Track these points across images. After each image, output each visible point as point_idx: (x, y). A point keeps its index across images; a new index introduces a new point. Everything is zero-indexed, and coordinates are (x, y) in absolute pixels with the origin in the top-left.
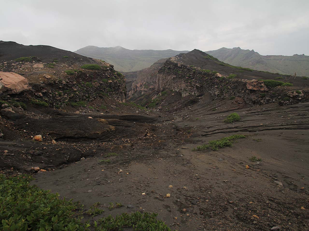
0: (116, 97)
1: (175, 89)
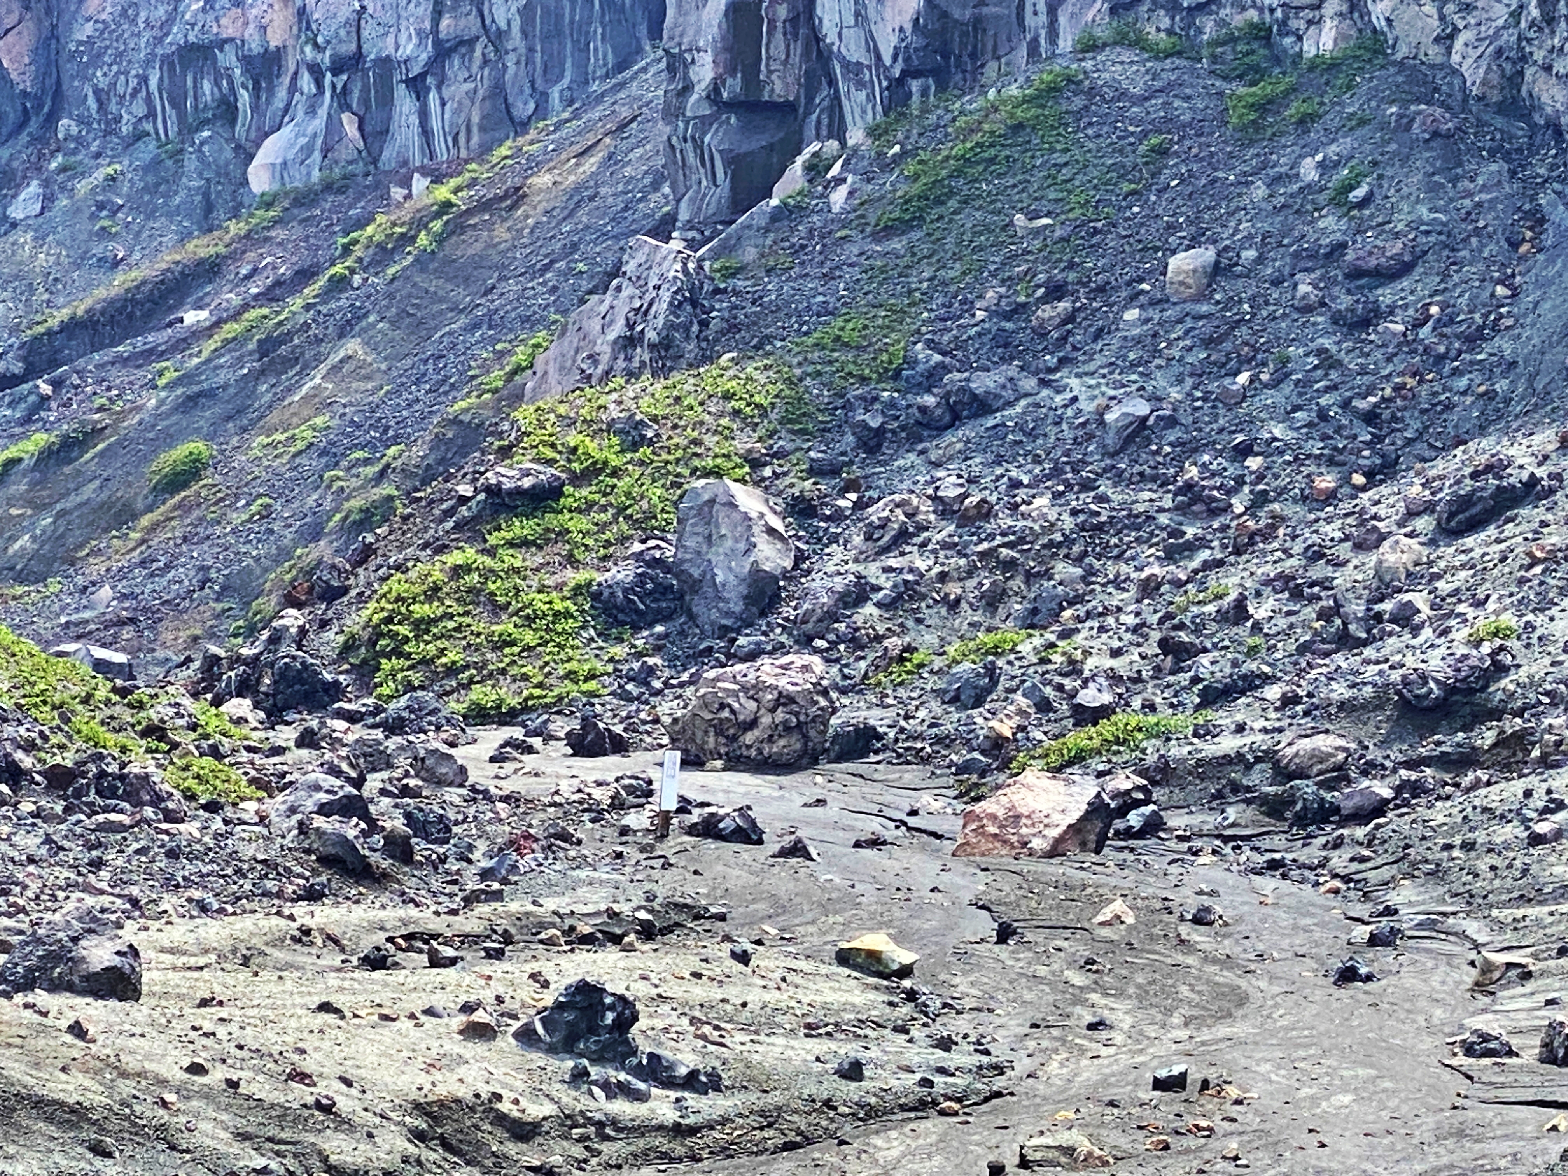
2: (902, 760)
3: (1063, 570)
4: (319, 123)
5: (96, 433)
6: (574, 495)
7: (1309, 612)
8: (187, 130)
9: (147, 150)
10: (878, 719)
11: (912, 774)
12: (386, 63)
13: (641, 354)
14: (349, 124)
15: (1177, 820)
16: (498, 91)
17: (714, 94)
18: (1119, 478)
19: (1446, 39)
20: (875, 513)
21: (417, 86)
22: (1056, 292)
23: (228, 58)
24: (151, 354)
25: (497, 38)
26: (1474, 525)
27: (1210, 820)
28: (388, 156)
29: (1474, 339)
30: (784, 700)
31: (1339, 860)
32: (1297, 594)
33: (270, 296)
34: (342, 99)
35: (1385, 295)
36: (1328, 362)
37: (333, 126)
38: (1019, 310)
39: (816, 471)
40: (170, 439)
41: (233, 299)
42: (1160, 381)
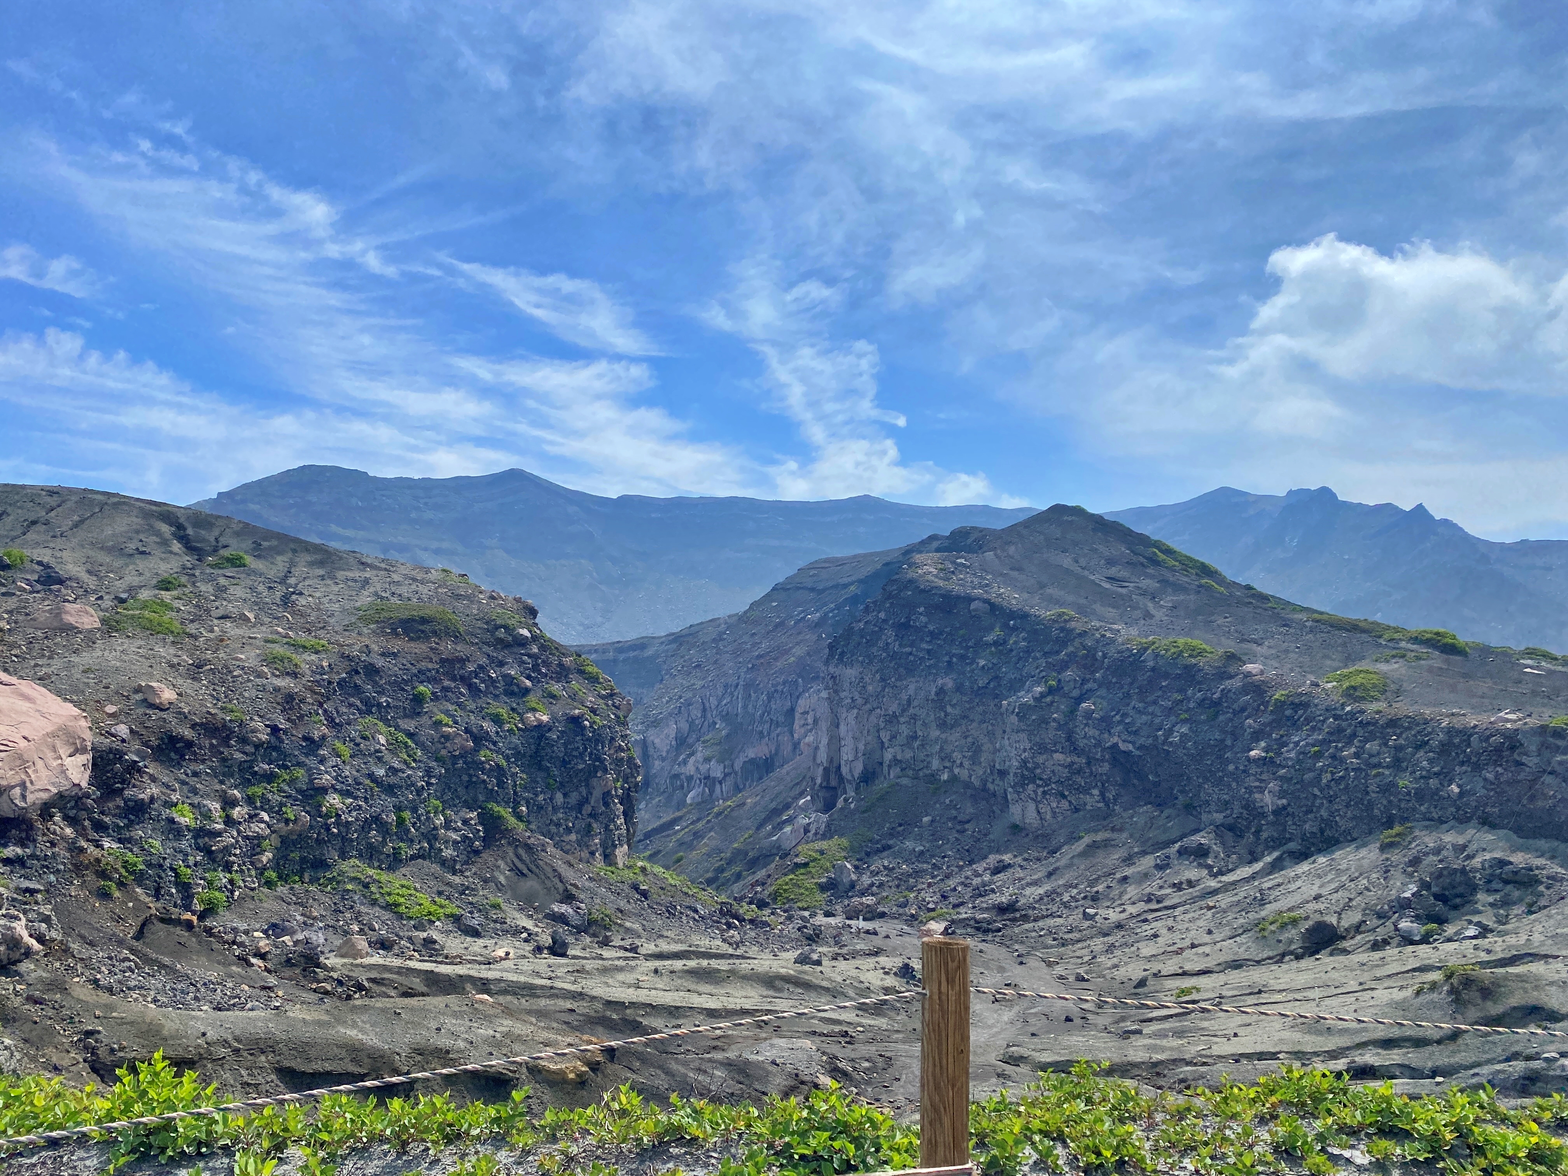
0: (569, 830)
1: (956, 771)
2: (892, 918)
3: (911, 880)
4: (700, 790)
5: (659, 852)
6: (811, 864)
7: (969, 889)
8: (674, 790)
9: (666, 795)
10: (886, 910)
11: (896, 921)
12: (714, 778)
13: (819, 836)
14: (707, 790)
15: (958, 931)
16: (736, 783)
17: (820, 785)
18: (919, 862)
19: (970, 777)
20: (873, 868)
21: (720, 782)
22: (900, 825)
23: (683, 777)
24: (668, 836)
25: (736, 773)
26: (999, 872)
27: (964, 931)
28: (714, 796)
29: (985, 835)
30: (868, 906)
31: (997, 939)
32: (966, 886)
33: (692, 823)
34: (705, 784)
35: (966, 826)
36: (957, 839)
37: (704, 790)
38: (893, 828)
39: (858, 860)
40: (676, 852)
41: (685, 824)
42: (924, 843)
